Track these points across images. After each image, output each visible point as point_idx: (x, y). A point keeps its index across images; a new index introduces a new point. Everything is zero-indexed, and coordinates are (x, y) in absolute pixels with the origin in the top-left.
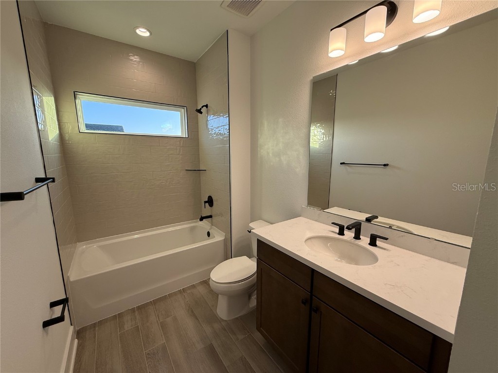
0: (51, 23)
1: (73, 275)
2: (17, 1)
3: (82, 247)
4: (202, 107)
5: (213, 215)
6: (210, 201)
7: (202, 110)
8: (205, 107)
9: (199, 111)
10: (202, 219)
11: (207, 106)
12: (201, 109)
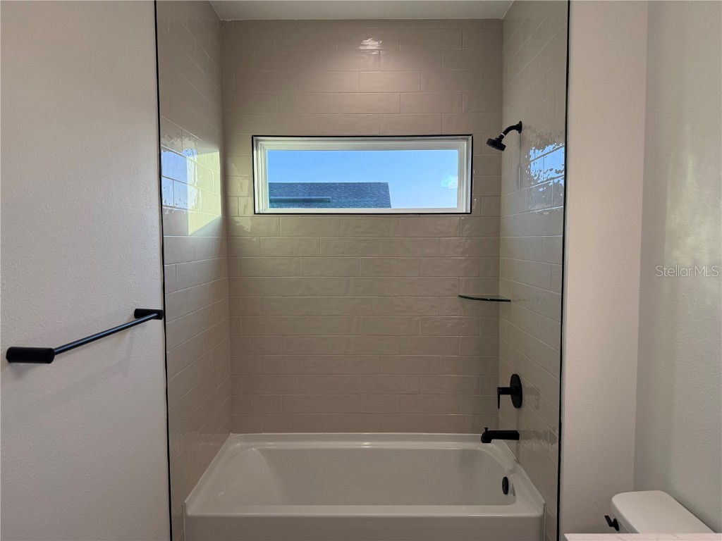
0: (231, 20)
1: (197, 505)
2: (155, 2)
3: (236, 443)
4: (506, 132)
5: (521, 430)
6: (515, 390)
7: (504, 142)
8: (514, 132)
9: (498, 144)
10: (487, 437)
11: (519, 127)
12: (502, 137)
